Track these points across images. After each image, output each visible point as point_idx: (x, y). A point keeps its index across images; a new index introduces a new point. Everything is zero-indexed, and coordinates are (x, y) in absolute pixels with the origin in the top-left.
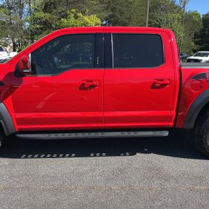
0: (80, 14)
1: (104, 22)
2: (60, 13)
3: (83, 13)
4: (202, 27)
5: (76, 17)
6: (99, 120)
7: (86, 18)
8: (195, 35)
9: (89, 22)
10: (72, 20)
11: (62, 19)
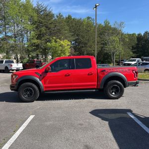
0: (58, 40)
1: (73, 42)
2: (46, 39)
3: (60, 39)
4: (137, 42)
5: (56, 42)
6: (71, 86)
7: (62, 42)
8: (133, 47)
9: (64, 44)
10: (54, 43)
11: (48, 43)
